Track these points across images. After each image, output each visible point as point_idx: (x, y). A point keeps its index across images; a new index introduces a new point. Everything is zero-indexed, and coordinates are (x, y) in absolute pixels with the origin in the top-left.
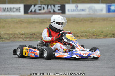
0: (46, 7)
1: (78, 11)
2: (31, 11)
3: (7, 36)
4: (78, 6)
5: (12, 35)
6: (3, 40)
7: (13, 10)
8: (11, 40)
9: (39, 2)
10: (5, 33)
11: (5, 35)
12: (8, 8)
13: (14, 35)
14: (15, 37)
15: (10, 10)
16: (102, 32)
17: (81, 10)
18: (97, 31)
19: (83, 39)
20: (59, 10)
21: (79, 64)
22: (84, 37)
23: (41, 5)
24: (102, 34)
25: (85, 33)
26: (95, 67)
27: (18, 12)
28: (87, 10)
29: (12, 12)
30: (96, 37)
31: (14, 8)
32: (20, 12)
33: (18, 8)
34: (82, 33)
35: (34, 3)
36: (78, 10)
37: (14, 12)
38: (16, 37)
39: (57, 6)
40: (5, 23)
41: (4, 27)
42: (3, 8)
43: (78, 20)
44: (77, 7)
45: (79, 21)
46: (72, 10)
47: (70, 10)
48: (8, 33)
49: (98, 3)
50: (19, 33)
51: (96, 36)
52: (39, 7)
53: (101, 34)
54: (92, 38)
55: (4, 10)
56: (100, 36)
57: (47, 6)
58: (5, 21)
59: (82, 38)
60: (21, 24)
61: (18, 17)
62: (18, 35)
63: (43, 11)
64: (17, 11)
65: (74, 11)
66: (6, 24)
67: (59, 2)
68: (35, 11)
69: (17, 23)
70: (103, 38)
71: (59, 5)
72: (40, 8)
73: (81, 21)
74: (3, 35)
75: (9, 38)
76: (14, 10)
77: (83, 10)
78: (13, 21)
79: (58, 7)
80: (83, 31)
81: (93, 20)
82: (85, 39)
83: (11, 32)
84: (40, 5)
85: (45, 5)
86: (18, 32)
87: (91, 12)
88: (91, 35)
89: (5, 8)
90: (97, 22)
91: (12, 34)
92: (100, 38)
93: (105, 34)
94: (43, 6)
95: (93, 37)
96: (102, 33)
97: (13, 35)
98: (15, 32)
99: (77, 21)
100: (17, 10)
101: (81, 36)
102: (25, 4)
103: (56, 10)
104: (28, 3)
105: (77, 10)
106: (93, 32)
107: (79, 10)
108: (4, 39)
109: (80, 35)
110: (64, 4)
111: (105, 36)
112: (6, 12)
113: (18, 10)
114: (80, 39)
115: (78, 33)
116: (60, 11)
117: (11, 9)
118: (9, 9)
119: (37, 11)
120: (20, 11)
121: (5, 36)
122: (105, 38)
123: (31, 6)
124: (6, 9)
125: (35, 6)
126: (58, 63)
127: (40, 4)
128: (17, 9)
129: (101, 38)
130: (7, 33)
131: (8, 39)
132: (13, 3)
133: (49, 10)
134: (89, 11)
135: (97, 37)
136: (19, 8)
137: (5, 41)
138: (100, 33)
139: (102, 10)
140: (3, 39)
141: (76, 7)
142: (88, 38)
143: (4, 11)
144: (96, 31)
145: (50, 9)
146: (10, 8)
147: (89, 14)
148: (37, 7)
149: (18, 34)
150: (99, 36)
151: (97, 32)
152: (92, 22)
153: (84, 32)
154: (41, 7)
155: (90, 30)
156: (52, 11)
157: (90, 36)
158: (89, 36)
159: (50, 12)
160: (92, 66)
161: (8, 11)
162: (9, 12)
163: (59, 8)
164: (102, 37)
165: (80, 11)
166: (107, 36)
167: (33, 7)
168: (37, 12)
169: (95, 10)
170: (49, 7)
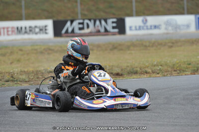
0: (91, 24)
1: (147, 29)
2: (67, 31)
3: (24, 77)
4: (146, 20)
5: (33, 75)
6: (18, 83)
7: (35, 30)
8: (32, 83)
9: (80, 16)
10: (21, 71)
11: (21, 74)
12: (26, 28)
13: (37, 74)
14: (38, 78)
15: (30, 31)
16: (190, 64)
17: (153, 27)
18: (180, 62)
19: (156, 77)
20: (114, 28)
21: (149, 121)
22: (158, 74)
23: (84, 20)
24: (189, 68)
25: (160, 67)
26: (176, 125)
27: (43, 33)
28: (163, 27)
29: (33, 33)
30: (178, 73)
31: (36, 27)
32: (46, 33)
33: (43, 27)
34: (154, 66)
35: (70, 18)
36: (147, 27)
37: (36, 33)
38: (40, 77)
39: (110, 21)
40: (21, 53)
41: (19, 61)
42: (18, 28)
43: (148, 44)
44: (145, 22)
45: (149, 46)
46: (138, 28)
47: (134, 28)
48: (26, 70)
49: (182, 13)
50: (46, 70)
51: (179, 70)
52: (79, 23)
53: (187, 68)
54: (171, 74)
55: (19, 30)
56: (186, 71)
57: (92, 21)
58: (21, 50)
59: (154, 75)
60: (49, 54)
61: (43, 42)
62: (43, 73)
63: (86, 31)
64: (41, 32)
65: (140, 28)
66: (23, 55)
67: (114, 14)
68: (73, 31)
69: (42, 53)
70: (191, 74)
71: (115, 20)
72: (81, 26)
73: (152, 46)
74: (17, 74)
75: (27, 80)
76: (37, 30)
77: (155, 27)
78: (36, 50)
79: (113, 22)
80: (155, 63)
81: (173, 43)
82: (159, 77)
83: (31, 69)
84: (81, 21)
85: (90, 20)
86: (42, 69)
87: (170, 30)
88: (169, 69)
89: (21, 28)
90: (181, 46)
91: (33, 72)
92: (186, 75)
93: (194, 67)
94: (86, 21)
95: (173, 72)
96: (188, 66)
97: (35, 75)
98: (37, 69)
99: (146, 46)
100: (41, 30)
101: (153, 73)
102: (55, 19)
103: (109, 28)
104: (61, 18)
105: (145, 28)
106: (174, 65)
107: (149, 27)
108: (20, 81)
109: (150, 71)
110: (123, 17)
111: (194, 70)
112: (23, 34)
113: (43, 30)
114: (150, 76)
115: (147, 67)
116: (116, 30)
117: (31, 29)
118: (28, 29)
119: (77, 31)
120: (47, 31)
121: (20, 77)
122: (195, 74)
123: (65, 22)
124: (23, 29)
125: (72, 22)
126: (112, 121)
127: (81, 19)
128: (41, 28)
129: (188, 75)
130: (25, 72)
131: (26, 82)
132: (34, 19)
133: (97, 28)
134: (166, 29)
135: (180, 72)
136: (46, 26)
137: (21, 84)
138: (185, 66)
139: (188, 26)
140: (17, 81)
141: (143, 21)
142: (164, 76)
143: (20, 32)
144: (178, 63)
145: (98, 26)
146: (30, 27)
147: (167, 34)
148: (75, 23)
149: (44, 71)
150: (184, 71)
151: (180, 65)
152: (171, 47)
153: (158, 66)
154: (83, 23)
155: (168, 62)
156: (102, 30)
157: (168, 71)
158: (166, 72)
159: (99, 31)
160: (173, 123)
161: (26, 32)
162: (29, 34)
163: (114, 25)
164: (189, 73)
165: (151, 28)
166: (198, 70)
167: (69, 23)
168: (77, 33)
169: (177, 27)
170: (98, 23)
